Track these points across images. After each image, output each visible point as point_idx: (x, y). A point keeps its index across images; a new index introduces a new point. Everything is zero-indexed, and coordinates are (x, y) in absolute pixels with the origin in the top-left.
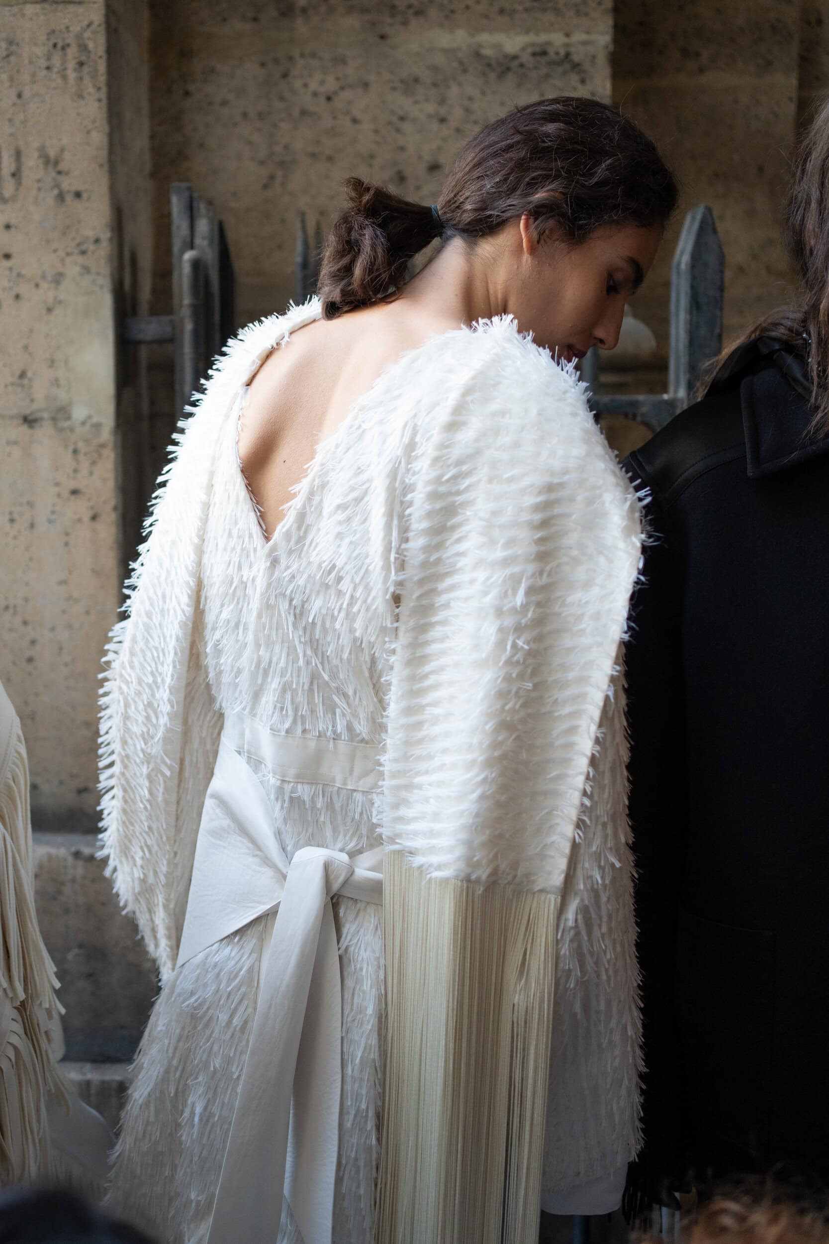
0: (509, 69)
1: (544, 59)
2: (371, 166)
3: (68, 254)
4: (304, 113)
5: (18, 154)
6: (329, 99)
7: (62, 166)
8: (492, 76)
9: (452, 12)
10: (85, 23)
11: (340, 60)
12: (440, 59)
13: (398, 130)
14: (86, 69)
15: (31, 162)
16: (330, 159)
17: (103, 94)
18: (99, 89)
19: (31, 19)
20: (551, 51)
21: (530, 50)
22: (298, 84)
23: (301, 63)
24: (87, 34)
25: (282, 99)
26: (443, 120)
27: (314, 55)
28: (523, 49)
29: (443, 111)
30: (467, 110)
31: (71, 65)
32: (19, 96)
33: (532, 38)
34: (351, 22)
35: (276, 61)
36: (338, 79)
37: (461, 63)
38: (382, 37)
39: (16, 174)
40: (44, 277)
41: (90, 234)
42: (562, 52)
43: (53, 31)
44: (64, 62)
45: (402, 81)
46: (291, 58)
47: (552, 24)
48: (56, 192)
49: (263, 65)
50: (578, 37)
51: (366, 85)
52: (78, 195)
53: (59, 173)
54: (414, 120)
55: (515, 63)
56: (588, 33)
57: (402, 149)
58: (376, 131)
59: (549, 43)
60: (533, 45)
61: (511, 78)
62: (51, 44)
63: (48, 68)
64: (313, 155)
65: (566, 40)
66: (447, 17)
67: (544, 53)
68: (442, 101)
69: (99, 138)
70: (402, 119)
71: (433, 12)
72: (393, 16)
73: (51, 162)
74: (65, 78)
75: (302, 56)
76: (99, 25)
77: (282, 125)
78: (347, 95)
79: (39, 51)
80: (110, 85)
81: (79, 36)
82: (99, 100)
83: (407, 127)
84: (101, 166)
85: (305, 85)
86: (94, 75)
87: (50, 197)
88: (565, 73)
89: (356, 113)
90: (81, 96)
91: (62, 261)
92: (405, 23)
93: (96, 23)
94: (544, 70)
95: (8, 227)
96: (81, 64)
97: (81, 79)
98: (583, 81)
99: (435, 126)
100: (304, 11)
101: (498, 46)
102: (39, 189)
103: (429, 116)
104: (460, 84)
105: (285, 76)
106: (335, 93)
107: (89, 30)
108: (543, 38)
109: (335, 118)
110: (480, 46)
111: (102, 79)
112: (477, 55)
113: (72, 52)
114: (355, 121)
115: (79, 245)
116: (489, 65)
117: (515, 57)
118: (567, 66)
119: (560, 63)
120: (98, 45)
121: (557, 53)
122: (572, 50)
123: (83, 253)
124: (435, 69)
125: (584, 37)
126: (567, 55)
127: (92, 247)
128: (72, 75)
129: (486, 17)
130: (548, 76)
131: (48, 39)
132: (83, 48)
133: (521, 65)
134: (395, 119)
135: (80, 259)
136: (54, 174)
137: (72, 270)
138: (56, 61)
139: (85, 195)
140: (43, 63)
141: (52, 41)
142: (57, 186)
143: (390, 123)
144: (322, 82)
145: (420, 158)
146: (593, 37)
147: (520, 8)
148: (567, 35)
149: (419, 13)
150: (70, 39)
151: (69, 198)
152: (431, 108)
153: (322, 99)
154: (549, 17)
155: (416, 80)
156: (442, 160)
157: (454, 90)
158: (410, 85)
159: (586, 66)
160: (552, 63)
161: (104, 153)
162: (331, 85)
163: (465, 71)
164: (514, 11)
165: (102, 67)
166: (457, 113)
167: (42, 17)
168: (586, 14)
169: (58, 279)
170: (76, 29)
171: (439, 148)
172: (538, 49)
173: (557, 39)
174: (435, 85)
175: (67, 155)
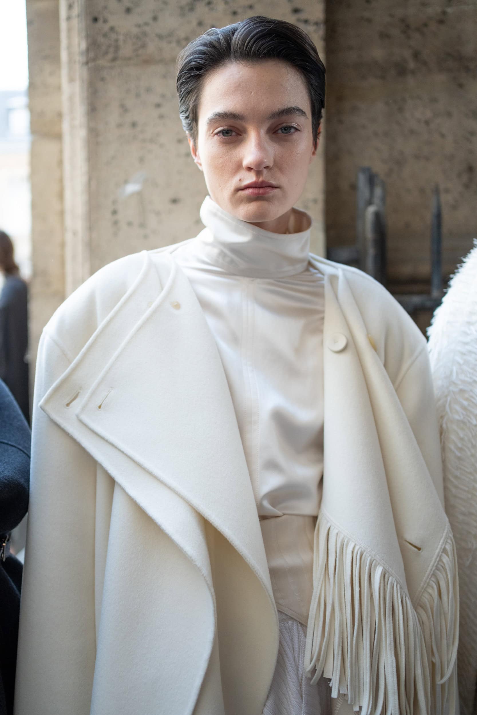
2: (452, 162)
4: (412, 132)
6: (427, 123)
11: (434, 100)
13: (469, 141)
16: (427, 159)
22: (408, 115)
23: (410, 102)
25: (398, 123)
27: (418, 98)
34: (441, 78)
35: (395, 101)
36: (432, 111)
38: (460, 86)
41: (310, 196)
45: (473, 112)
46: (404, 99)
49: (387, 104)
51: (450, 114)
57: (471, 152)
58: (456, 142)
64: (417, 157)
70: (471, 134)
72: (467, 72)
75: (411, 98)
77: (398, 139)
78: (438, 120)
85: (413, 115)
89: (443, 131)
92: (474, 78)
100: (413, 72)
105: (400, 110)
106: (431, 119)
109: (431, 135)
114: (443, 136)
127: (311, 204)
134: (467, 134)
143: (464, 137)
144: (423, 113)
153: (423, 123)
162: (428, 114)
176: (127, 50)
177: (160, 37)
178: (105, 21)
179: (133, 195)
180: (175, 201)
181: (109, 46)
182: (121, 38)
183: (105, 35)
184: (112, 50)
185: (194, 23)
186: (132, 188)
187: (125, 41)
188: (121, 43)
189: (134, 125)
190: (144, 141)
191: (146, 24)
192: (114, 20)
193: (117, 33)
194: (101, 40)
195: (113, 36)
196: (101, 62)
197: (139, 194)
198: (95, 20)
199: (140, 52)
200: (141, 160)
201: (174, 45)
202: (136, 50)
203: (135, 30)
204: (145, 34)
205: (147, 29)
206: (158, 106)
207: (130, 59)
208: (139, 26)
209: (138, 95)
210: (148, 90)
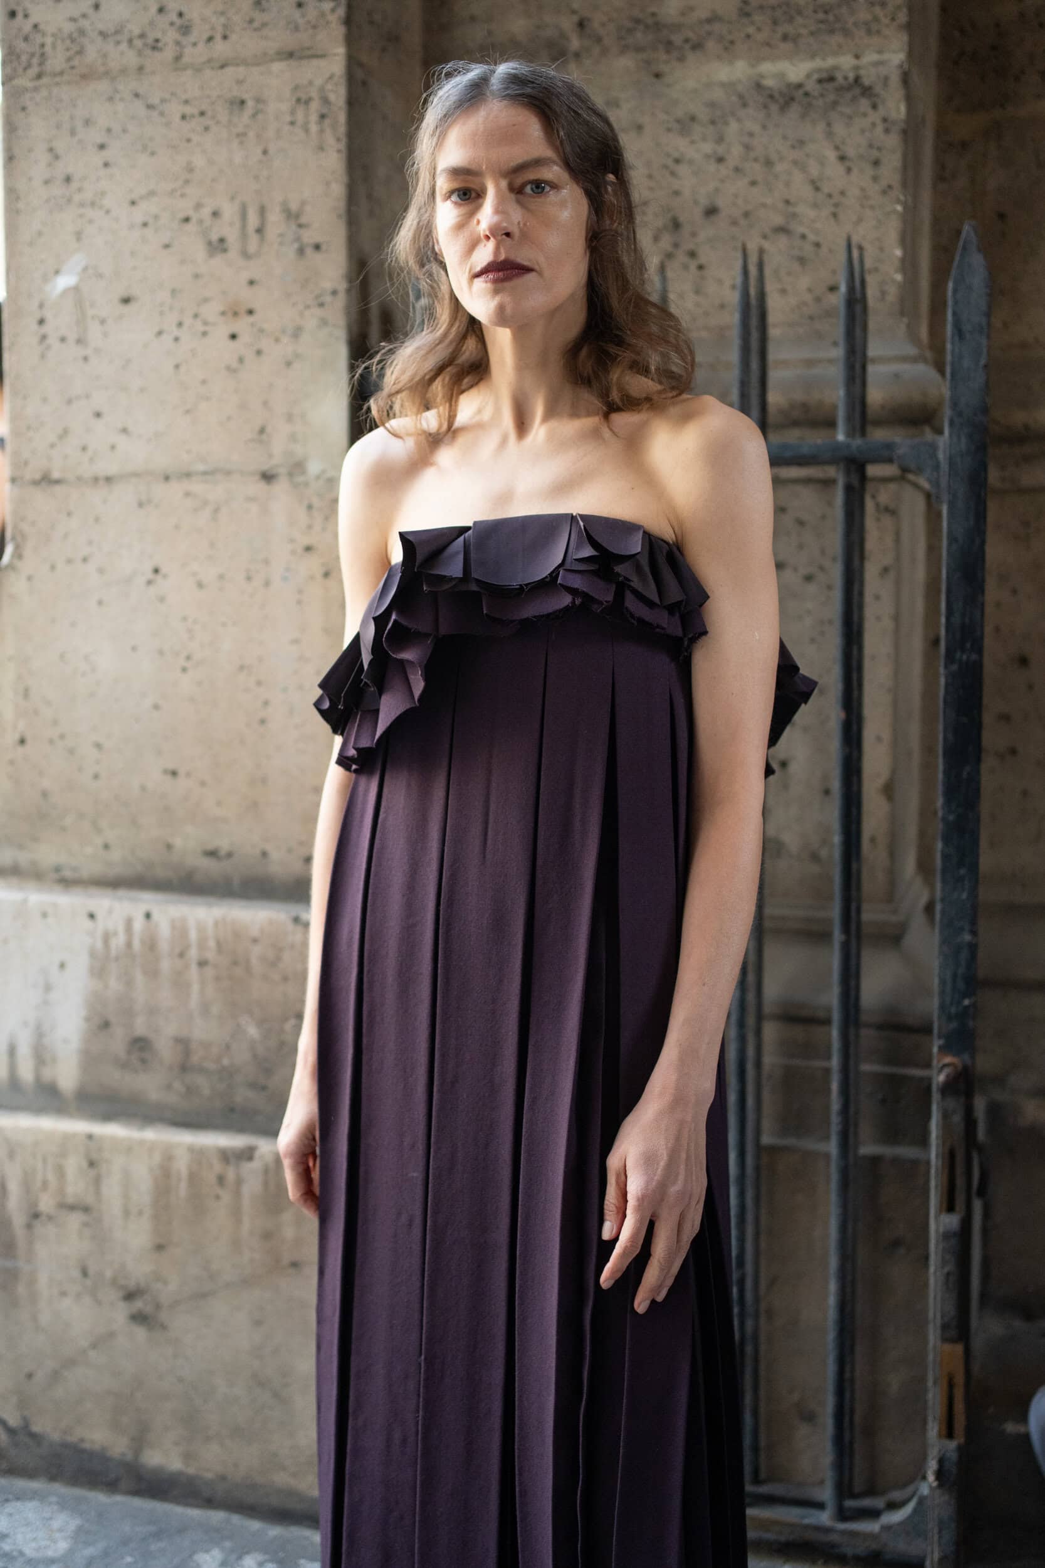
0: (792, 99)
1: (830, 86)
3: (308, 307)
5: (262, 211)
7: (303, 220)
8: (774, 108)
9: (732, 42)
10: (327, 75)
12: (718, 95)
13: (673, 174)
14: (327, 122)
15: (274, 217)
17: (342, 145)
18: (338, 140)
19: (277, 76)
20: (839, 76)
21: (816, 76)
24: (329, 87)
26: (720, 160)
28: (808, 76)
29: (721, 150)
30: (747, 147)
31: (314, 118)
32: (265, 152)
33: (818, 63)
34: (625, 63)
37: (741, 97)
38: (657, 76)
39: (259, 231)
40: (284, 331)
41: (328, 285)
42: (851, 76)
43: (298, 87)
44: (307, 116)
45: (678, 121)
47: (840, 46)
48: (296, 246)
50: (870, 57)
52: (317, 247)
53: (300, 226)
54: (691, 162)
55: (801, 92)
56: (880, 52)
57: (677, 193)
58: (650, 177)
59: (836, 68)
60: (819, 70)
61: (795, 111)
62: (294, 99)
63: (292, 123)
65: (854, 62)
66: (726, 49)
67: (831, 79)
68: (720, 139)
69: (338, 190)
70: (677, 161)
71: (710, 44)
72: (668, 52)
73: (293, 216)
74: (307, 131)
76: (341, 77)
79: (285, 107)
80: (350, 136)
81: (322, 89)
82: (339, 151)
83: (683, 170)
84: (339, 216)
86: (334, 127)
87: (290, 251)
88: (854, 99)
90: (321, 148)
91: (301, 314)
92: (681, 59)
93: (338, 75)
94: (831, 97)
95: (251, 283)
96: (323, 116)
97: (322, 131)
98: (874, 107)
99: (712, 167)
100: (577, 55)
101: (782, 76)
102: (281, 244)
103: (707, 156)
104: (739, 120)
107: (331, 82)
108: (830, 62)
110: (762, 76)
111: (342, 129)
112: (759, 86)
113: (315, 106)
115: (317, 297)
116: (771, 97)
117: (800, 86)
118: (857, 91)
119: (849, 88)
120: (338, 96)
121: (846, 78)
122: (862, 72)
123: (321, 305)
124: (712, 105)
125: (875, 57)
126: (857, 79)
127: (328, 299)
128: (314, 128)
129: (768, 44)
130: (835, 103)
131: (293, 95)
132: (325, 101)
133: (807, 94)
134: (670, 162)
135: (318, 312)
136: (294, 227)
137: (310, 322)
138: (300, 116)
139: (324, 247)
140: (288, 118)
141: (297, 96)
142: (298, 239)
143: (666, 167)
145: (696, 202)
146: (886, 56)
147: (804, 31)
148: (857, 57)
149: (697, 46)
150: (314, 94)
151: (309, 251)
152: (708, 147)
154: (838, 38)
155: (693, 119)
156: (720, 202)
157: (734, 126)
158: (686, 124)
159: (878, 89)
160: (840, 90)
161: (342, 205)
163: (745, 105)
164: (799, 35)
165: (342, 118)
166: (736, 151)
167: (288, 74)
168: (878, 32)
169: (297, 332)
170: (318, 82)
171: (717, 190)
172: (824, 75)
173: (845, 62)
174: (713, 122)
175: (308, 208)
176: (57, 61)
177: (103, 34)
178: (26, 16)
179: (66, 292)
180: (126, 301)
181: (33, 55)
182: (49, 40)
183: (26, 39)
184: (35, 61)
185: (154, 9)
186: (65, 281)
187: (54, 46)
188: (48, 49)
189: (68, 179)
190: (82, 205)
191: (84, 16)
192: (38, 14)
193: (44, 35)
194: (21, 45)
195: (39, 39)
196: (23, 81)
197: (76, 289)
198: (13, 14)
199: (76, 62)
200: (78, 236)
201: (124, 46)
202: (69, 59)
203: (69, 27)
204: (82, 32)
205: (85, 24)
206: (102, 147)
207: (61, 73)
208: (73, 20)
209: (73, 133)
210: (87, 122)
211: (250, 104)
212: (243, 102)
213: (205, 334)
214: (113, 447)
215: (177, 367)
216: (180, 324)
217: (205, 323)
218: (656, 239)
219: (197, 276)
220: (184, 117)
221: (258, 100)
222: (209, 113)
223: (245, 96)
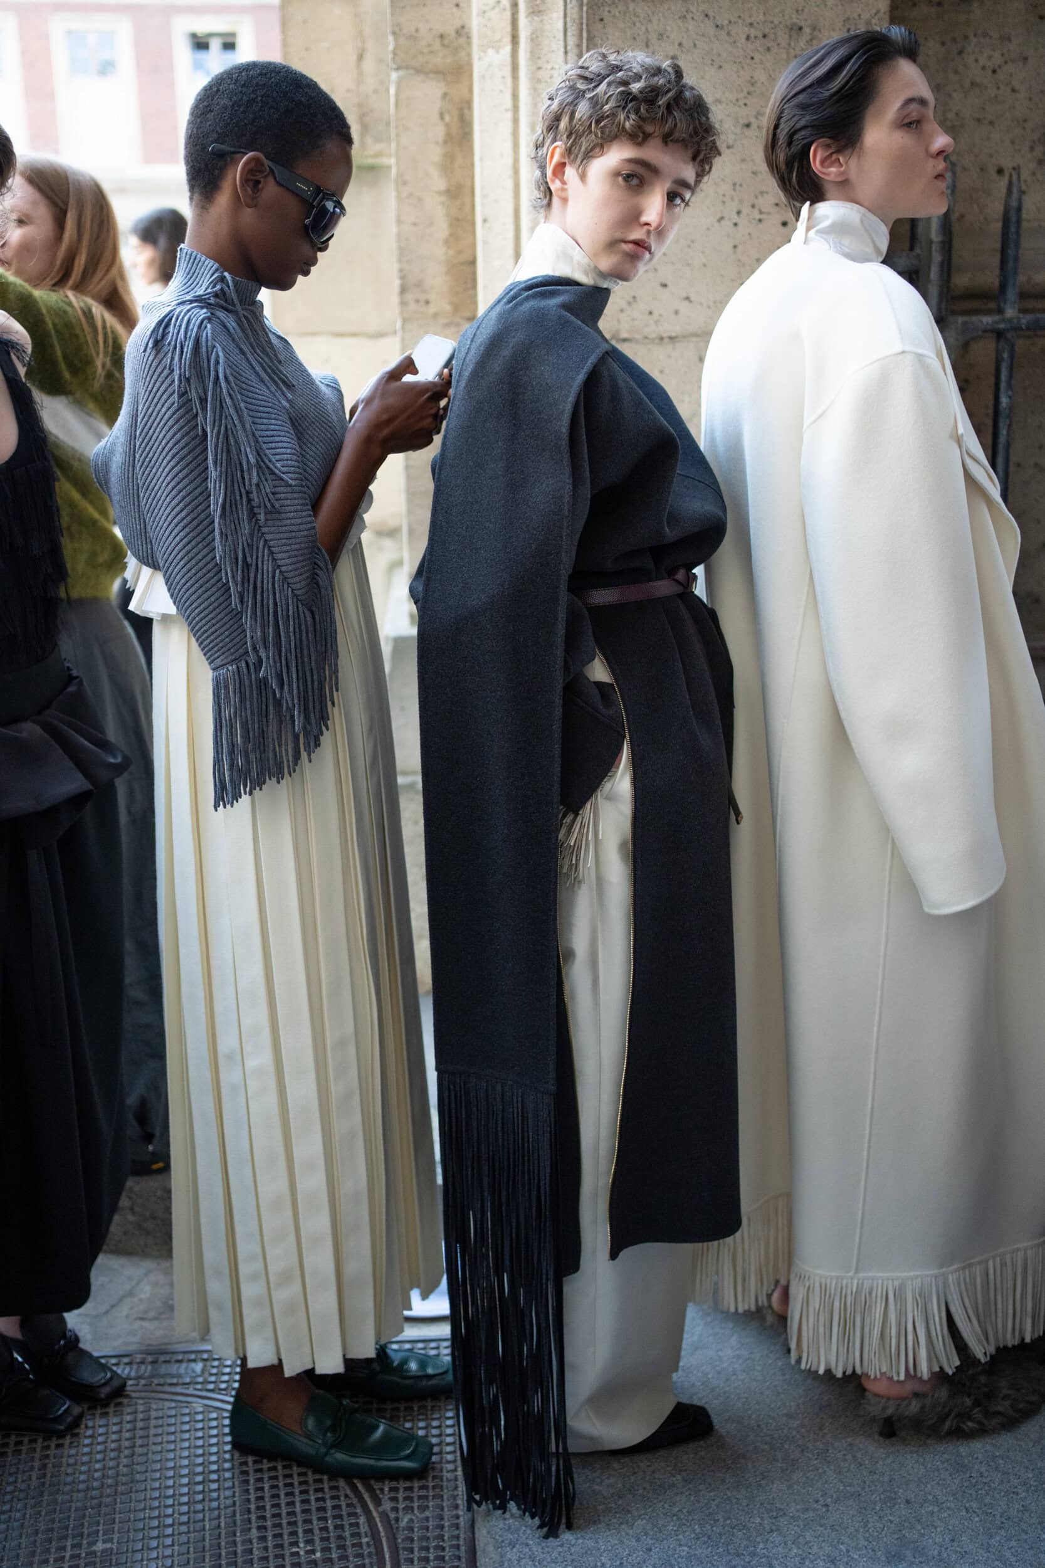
2: (1024, 128)
4: (973, 84)
6: (994, 72)
10: (874, 11)
11: (1006, 39)
16: (991, 123)
19: (832, 9)
22: (970, 60)
23: (974, 40)
25: (956, 72)
27: (985, 35)
35: (954, 40)
36: (1003, 55)
43: (848, 19)
46: (966, 37)
49: (943, 44)
51: (1026, 59)
58: (1030, 99)
64: (979, 120)
75: (975, 35)
76: (885, 13)
77: (955, 95)
78: (1010, 67)
85: (977, 61)
89: (1015, 84)
93: (882, 11)
105: (960, 53)
106: (1000, 67)
107: (876, 18)
109: (998, 88)
114: (1014, 90)
131: (844, 25)
141: (847, 26)
144: (990, 58)
153: (990, 72)
162: (997, 59)
167: (840, 7)
210: (661, 36)
211: (807, 30)
212: (801, 28)
213: (760, 220)
214: (677, 312)
215: (735, 247)
216: (739, 213)
217: (761, 212)
218: (1032, 149)
219: (754, 173)
220: (748, 38)
221: (814, 29)
222: (772, 36)
223: (803, 24)
